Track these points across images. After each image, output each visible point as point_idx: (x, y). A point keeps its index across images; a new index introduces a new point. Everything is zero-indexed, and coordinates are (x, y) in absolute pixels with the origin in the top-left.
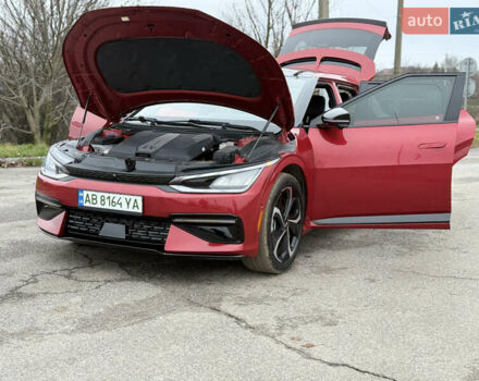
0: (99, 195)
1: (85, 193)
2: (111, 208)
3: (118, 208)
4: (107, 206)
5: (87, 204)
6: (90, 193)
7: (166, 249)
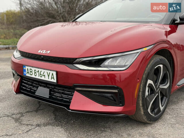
0: (33, 69)
1: (27, 67)
2: (40, 78)
3: (43, 78)
4: (37, 77)
5: (28, 75)
6: (29, 68)
7: (71, 107)
